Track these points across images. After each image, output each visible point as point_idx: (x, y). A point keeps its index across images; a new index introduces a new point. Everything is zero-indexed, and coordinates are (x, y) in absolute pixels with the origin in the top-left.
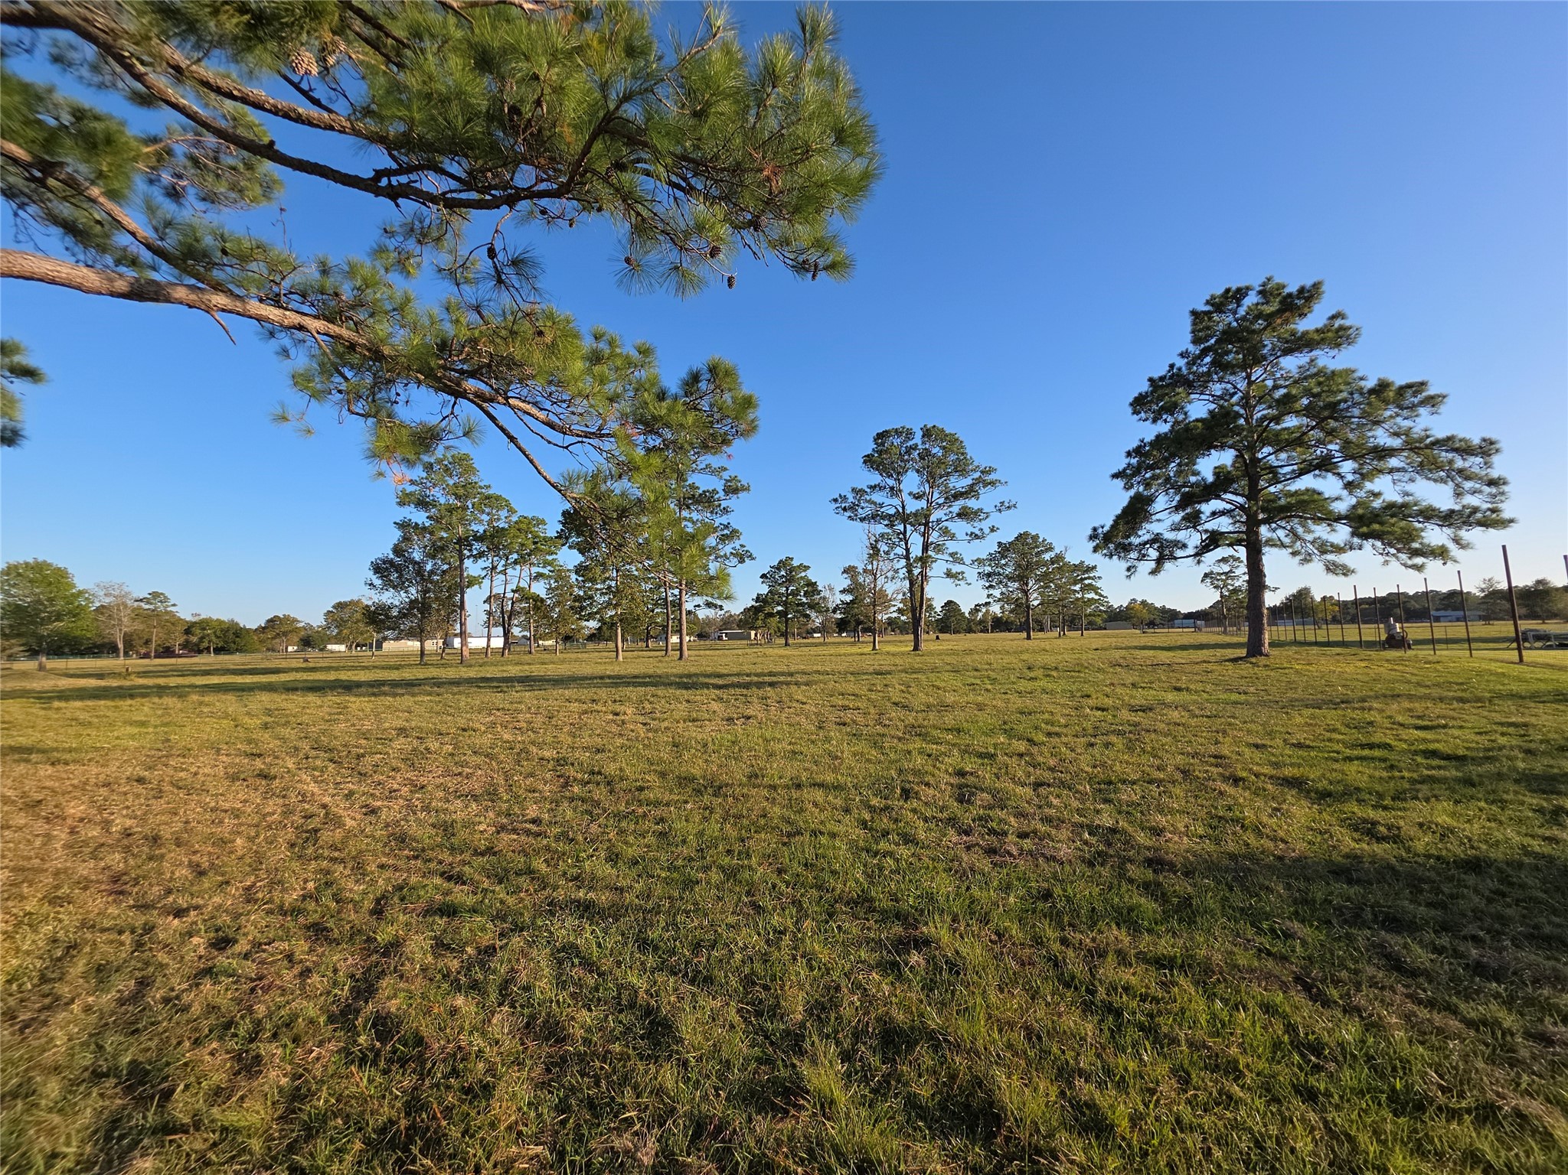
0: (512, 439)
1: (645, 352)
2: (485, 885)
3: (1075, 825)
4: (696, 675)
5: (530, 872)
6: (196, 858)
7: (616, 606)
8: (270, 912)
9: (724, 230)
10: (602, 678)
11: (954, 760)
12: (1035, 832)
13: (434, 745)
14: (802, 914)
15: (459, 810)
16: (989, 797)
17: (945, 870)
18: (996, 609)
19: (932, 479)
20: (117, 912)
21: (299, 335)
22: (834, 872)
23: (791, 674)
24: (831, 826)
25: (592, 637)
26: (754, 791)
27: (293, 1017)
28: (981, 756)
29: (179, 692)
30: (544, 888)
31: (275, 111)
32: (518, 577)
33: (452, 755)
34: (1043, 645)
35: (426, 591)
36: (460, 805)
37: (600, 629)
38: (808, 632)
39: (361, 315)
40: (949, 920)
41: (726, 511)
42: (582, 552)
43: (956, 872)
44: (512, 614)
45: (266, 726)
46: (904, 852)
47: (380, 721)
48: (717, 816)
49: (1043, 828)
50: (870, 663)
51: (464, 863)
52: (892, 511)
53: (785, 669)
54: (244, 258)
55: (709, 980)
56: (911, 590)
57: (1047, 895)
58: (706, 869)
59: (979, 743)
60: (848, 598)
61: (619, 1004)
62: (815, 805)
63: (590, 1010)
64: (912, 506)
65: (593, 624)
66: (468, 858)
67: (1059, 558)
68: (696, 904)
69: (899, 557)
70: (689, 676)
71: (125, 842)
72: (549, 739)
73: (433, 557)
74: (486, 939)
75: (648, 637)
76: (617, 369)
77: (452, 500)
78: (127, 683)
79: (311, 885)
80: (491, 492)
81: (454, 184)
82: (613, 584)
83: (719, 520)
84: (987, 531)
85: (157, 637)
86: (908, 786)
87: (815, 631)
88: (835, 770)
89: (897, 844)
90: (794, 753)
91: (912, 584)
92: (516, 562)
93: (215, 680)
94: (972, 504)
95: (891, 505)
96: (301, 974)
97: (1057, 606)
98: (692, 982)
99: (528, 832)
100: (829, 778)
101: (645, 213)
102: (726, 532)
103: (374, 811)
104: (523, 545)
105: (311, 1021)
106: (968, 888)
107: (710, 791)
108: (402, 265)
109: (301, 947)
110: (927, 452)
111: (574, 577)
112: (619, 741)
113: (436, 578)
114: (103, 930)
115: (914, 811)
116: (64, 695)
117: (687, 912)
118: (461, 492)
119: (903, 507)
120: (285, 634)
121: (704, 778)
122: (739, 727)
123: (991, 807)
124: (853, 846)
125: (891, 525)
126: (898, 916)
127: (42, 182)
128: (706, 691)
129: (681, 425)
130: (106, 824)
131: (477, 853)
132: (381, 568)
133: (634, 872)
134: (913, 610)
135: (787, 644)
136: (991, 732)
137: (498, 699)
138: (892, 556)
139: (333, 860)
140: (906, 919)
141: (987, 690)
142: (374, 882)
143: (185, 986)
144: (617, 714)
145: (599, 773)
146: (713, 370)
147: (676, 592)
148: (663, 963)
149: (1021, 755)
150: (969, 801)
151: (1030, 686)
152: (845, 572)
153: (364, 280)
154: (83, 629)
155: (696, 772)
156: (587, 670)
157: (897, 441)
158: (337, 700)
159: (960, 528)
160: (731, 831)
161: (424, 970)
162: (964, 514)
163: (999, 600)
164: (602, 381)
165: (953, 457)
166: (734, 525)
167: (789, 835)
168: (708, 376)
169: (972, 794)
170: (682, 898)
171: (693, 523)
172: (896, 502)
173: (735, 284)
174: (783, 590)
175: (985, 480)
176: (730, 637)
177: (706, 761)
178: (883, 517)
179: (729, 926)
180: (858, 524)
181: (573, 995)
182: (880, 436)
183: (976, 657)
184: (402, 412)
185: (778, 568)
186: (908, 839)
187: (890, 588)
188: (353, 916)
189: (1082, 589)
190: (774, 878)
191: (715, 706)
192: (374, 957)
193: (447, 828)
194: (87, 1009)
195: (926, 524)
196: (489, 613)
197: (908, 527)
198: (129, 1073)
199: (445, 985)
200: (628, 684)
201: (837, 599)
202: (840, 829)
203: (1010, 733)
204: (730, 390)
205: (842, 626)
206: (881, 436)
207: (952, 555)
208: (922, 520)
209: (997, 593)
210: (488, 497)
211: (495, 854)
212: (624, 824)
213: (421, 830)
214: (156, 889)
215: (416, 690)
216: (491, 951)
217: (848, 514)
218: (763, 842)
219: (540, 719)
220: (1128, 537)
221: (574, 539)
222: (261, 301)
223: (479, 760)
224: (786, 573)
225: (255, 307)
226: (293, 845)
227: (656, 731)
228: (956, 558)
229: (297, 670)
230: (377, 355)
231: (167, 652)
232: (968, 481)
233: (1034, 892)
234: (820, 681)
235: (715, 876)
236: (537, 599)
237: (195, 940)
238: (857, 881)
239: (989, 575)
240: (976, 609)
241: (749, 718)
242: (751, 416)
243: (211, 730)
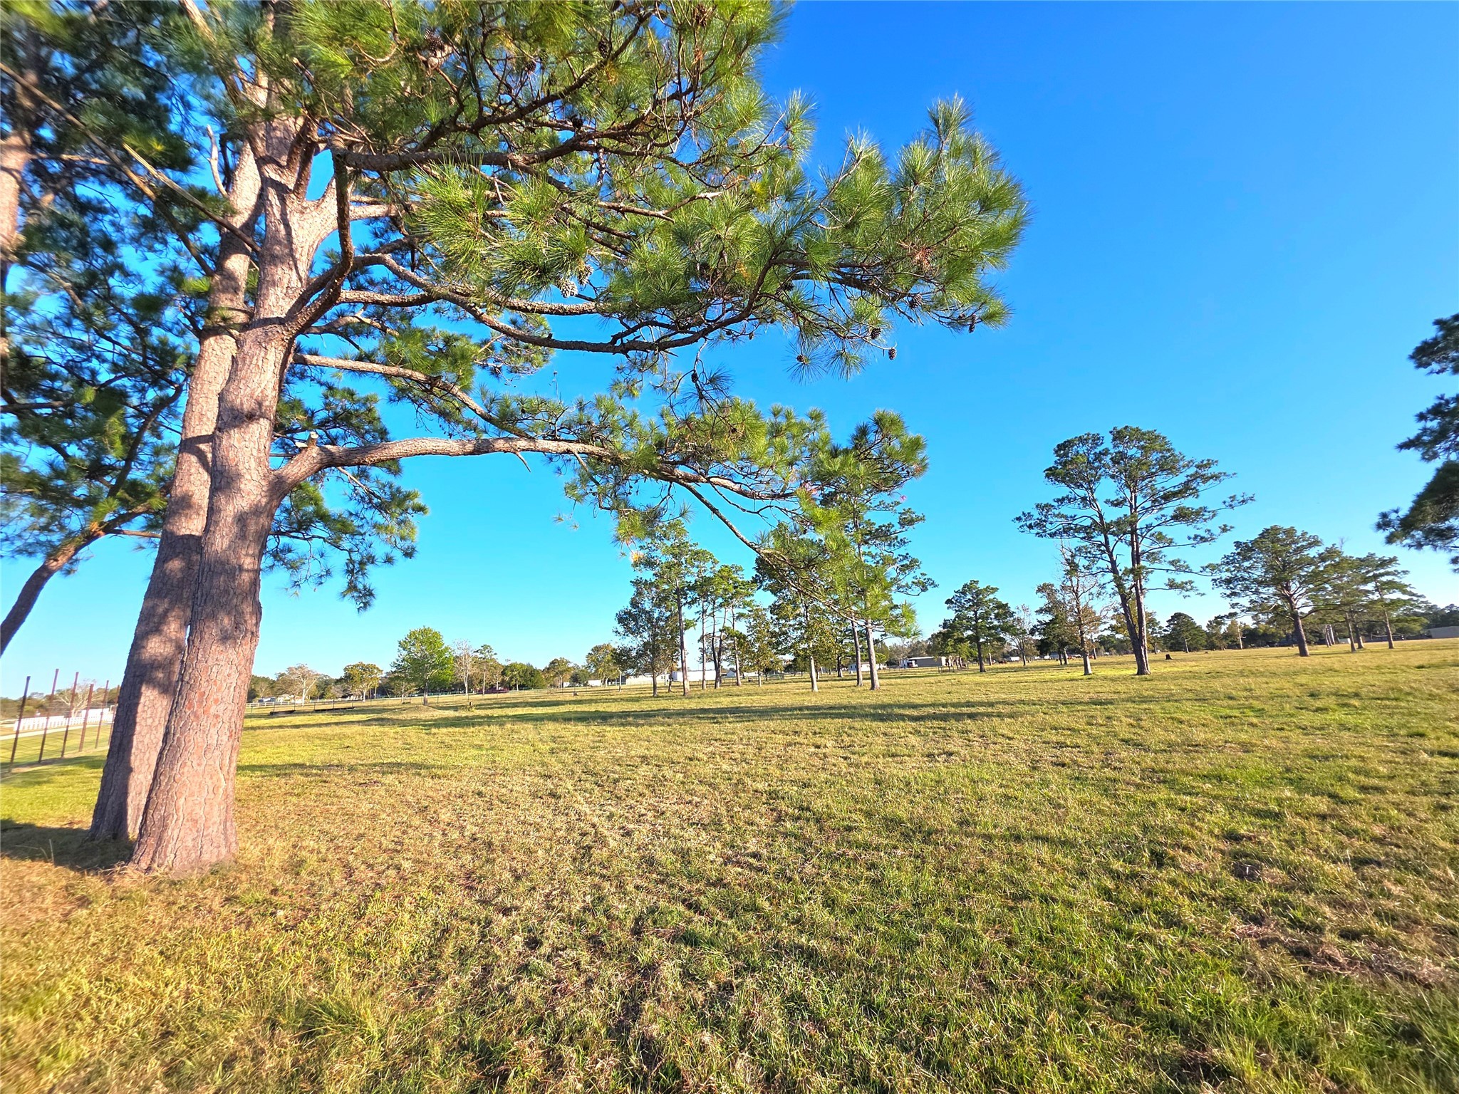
0: (714, 510)
1: (816, 417)
2: (719, 918)
3: (1437, 928)
4: (890, 706)
5: (756, 909)
6: (514, 864)
7: (808, 639)
8: (562, 920)
9: (881, 314)
10: (801, 709)
11: (1219, 817)
12: (1370, 933)
13: (669, 774)
14: (1044, 1005)
15: (694, 839)
16: (1283, 874)
17: (1233, 972)
18: (1247, 620)
19: (1132, 482)
20: (470, 906)
21: (567, 456)
22: (1076, 953)
23: (991, 705)
24: (1064, 892)
25: (788, 668)
26: (967, 841)
27: (583, 1025)
28: (1258, 814)
29: (500, 721)
30: (769, 928)
31: (551, 312)
32: (724, 617)
33: (683, 783)
34: (1327, 662)
35: (655, 635)
36: (693, 833)
37: (794, 661)
38: (1004, 656)
39: (604, 434)
40: (1252, 1045)
41: (903, 542)
42: (774, 593)
43: (1251, 976)
44: (721, 649)
45: (552, 751)
46: (1168, 937)
47: (628, 749)
48: (930, 867)
49: (1383, 929)
50: (1084, 691)
51: (700, 892)
52: (1088, 522)
53: (984, 698)
54: (534, 412)
55: (944, 1067)
56: (1124, 604)
57: (1412, 1035)
58: (926, 928)
59: (1254, 796)
60: (1047, 618)
61: (852, 1074)
62: (1042, 863)
63: (824, 1075)
64: (1111, 515)
65: (789, 657)
66: (702, 888)
67: (1331, 553)
68: (919, 969)
69: (1104, 571)
70: (883, 707)
71: (473, 845)
72: (761, 771)
73: (659, 606)
74: (724, 974)
75: (839, 666)
76: (794, 437)
77: (670, 558)
78: (470, 714)
79: (588, 899)
80: (698, 548)
81: (664, 331)
82: (803, 619)
83: (898, 552)
84: (1216, 531)
85: (486, 677)
86: (1158, 848)
87: (1012, 654)
88: (1059, 821)
89: (1157, 926)
90: (1007, 797)
91: (1124, 599)
92: (721, 606)
93: (520, 711)
94: (1189, 503)
95: (1085, 516)
96: (586, 983)
97: (1342, 612)
98: (926, 1064)
99: (750, 867)
100: (1054, 831)
101: (810, 317)
102: (906, 562)
103: (628, 834)
104: (725, 590)
105: (596, 1032)
106: (1274, 1004)
107: (919, 836)
108: (629, 392)
109: (585, 957)
110: (1122, 456)
111: (769, 615)
112: (823, 776)
113: (662, 623)
114: (463, 919)
115: (1173, 882)
116: (438, 723)
117: (912, 978)
118: (677, 551)
119: (1101, 517)
120: (562, 673)
121: (911, 820)
122: (941, 765)
123: (1289, 889)
124: (1096, 919)
125: (1089, 538)
126: (1173, 1025)
127: (431, 392)
128: (902, 723)
129: (855, 476)
130: (462, 828)
131: (711, 884)
132: (623, 619)
133: (851, 923)
134: (1131, 628)
135: (982, 670)
136: (1268, 783)
137: (714, 729)
138: (1094, 570)
139: (603, 876)
140: (1186, 1032)
141: (1252, 725)
142: (632, 902)
143: (511, 979)
144: (818, 747)
145: (808, 809)
146: (879, 422)
147: (862, 622)
148: (892, 1034)
149: (1323, 817)
150: (1251, 877)
151: (1319, 719)
152: (1039, 590)
153: (607, 409)
154: (448, 675)
155: (902, 814)
156: (786, 701)
157: (1082, 449)
158: (597, 729)
159: (1178, 532)
160: (949, 888)
161: (676, 998)
162: (1181, 516)
163: (1249, 609)
164: (783, 450)
165: (1155, 456)
166: (913, 555)
167: (1015, 898)
168: (875, 428)
169: (1258, 867)
170: (904, 960)
171: (873, 557)
172: (1091, 512)
173: (896, 355)
174: (971, 614)
175: (1203, 474)
176: (921, 664)
177: (912, 802)
178: (1077, 530)
179: (961, 1004)
180: (1048, 540)
181: (805, 1052)
182: (1060, 447)
183: (1227, 681)
184: (634, 500)
185: (964, 593)
186: (1172, 921)
187: (1098, 606)
188: (619, 935)
189: (1377, 589)
190: (1003, 950)
191: (913, 740)
192: (637, 977)
193: (684, 854)
194: (455, 986)
195: (1133, 532)
196: (703, 651)
197: (1111, 539)
198: (481, 1051)
199: (694, 1018)
200: (825, 716)
201: (1031, 619)
202: (1077, 897)
203: (1299, 785)
204: (897, 437)
205: (1043, 648)
206: (1063, 447)
207: (1172, 563)
208: (1128, 528)
209: (1244, 601)
210: (697, 553)
211: (724, 886)
212: (836, 867)
213: (666, 858)
214: (491, 887)
215: (652, 720)
216: (727, 988)
217: (1035, 530)
218: (986, 904)
219: (751, 750)
220: (1446, 519)
221: (767, 582)
222: (544, 438)
223: (703, 789)
224: (971, 596)
225: (542, 444)
226: (574, 860)
227: (857, 766)
228: (1177, 565)
229: (570, 702)
230: (616, 461)
231: (492, 689)
232: (1181, 478)
233: (1388, 1026)
234: (1027, 713)
235: (937, 939)
236: (741, 637)
237: (516, 937)
238: (1109, 969)
239: (1228, 581)
240: (1218, 621)
241: (951, 754)
242: (921, 456)
243: (519, 753)
